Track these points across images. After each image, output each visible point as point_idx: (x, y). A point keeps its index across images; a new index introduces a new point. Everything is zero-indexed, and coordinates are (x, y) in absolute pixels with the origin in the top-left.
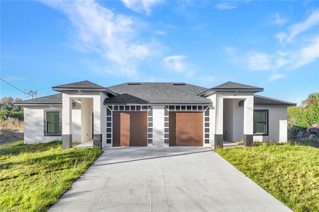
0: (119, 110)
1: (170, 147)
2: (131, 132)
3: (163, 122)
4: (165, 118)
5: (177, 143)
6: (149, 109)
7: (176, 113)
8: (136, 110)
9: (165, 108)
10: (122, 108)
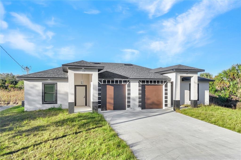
0: (107, 83)
1: (142, 110)
2: (114, 99)
3: (137, 92)
4: (139, 89)
5: (146, 107)
6: (128, 82)
7: (145, 86)
8: (119, 84)
9: (139, 82)
10: (109, 82)
